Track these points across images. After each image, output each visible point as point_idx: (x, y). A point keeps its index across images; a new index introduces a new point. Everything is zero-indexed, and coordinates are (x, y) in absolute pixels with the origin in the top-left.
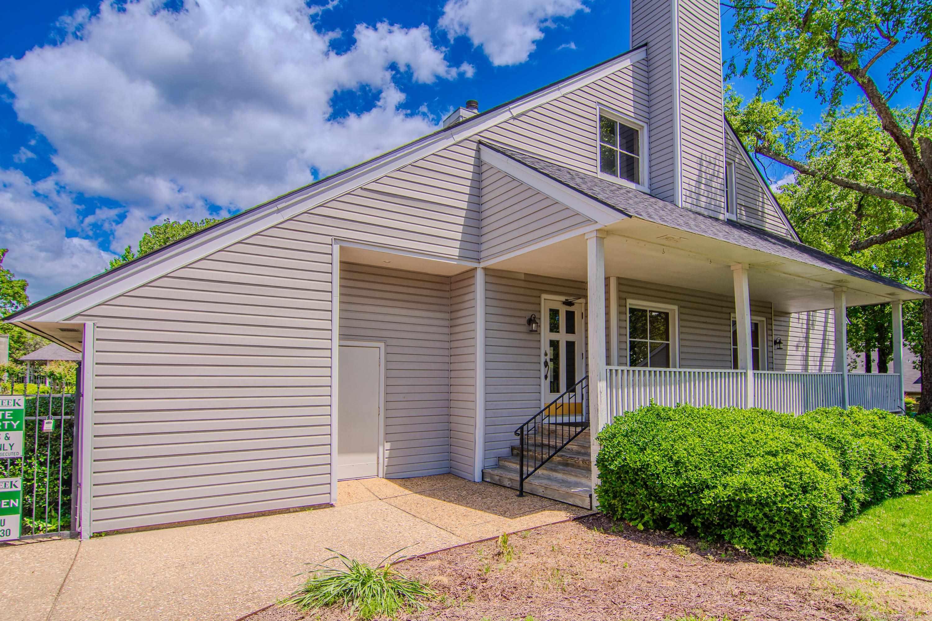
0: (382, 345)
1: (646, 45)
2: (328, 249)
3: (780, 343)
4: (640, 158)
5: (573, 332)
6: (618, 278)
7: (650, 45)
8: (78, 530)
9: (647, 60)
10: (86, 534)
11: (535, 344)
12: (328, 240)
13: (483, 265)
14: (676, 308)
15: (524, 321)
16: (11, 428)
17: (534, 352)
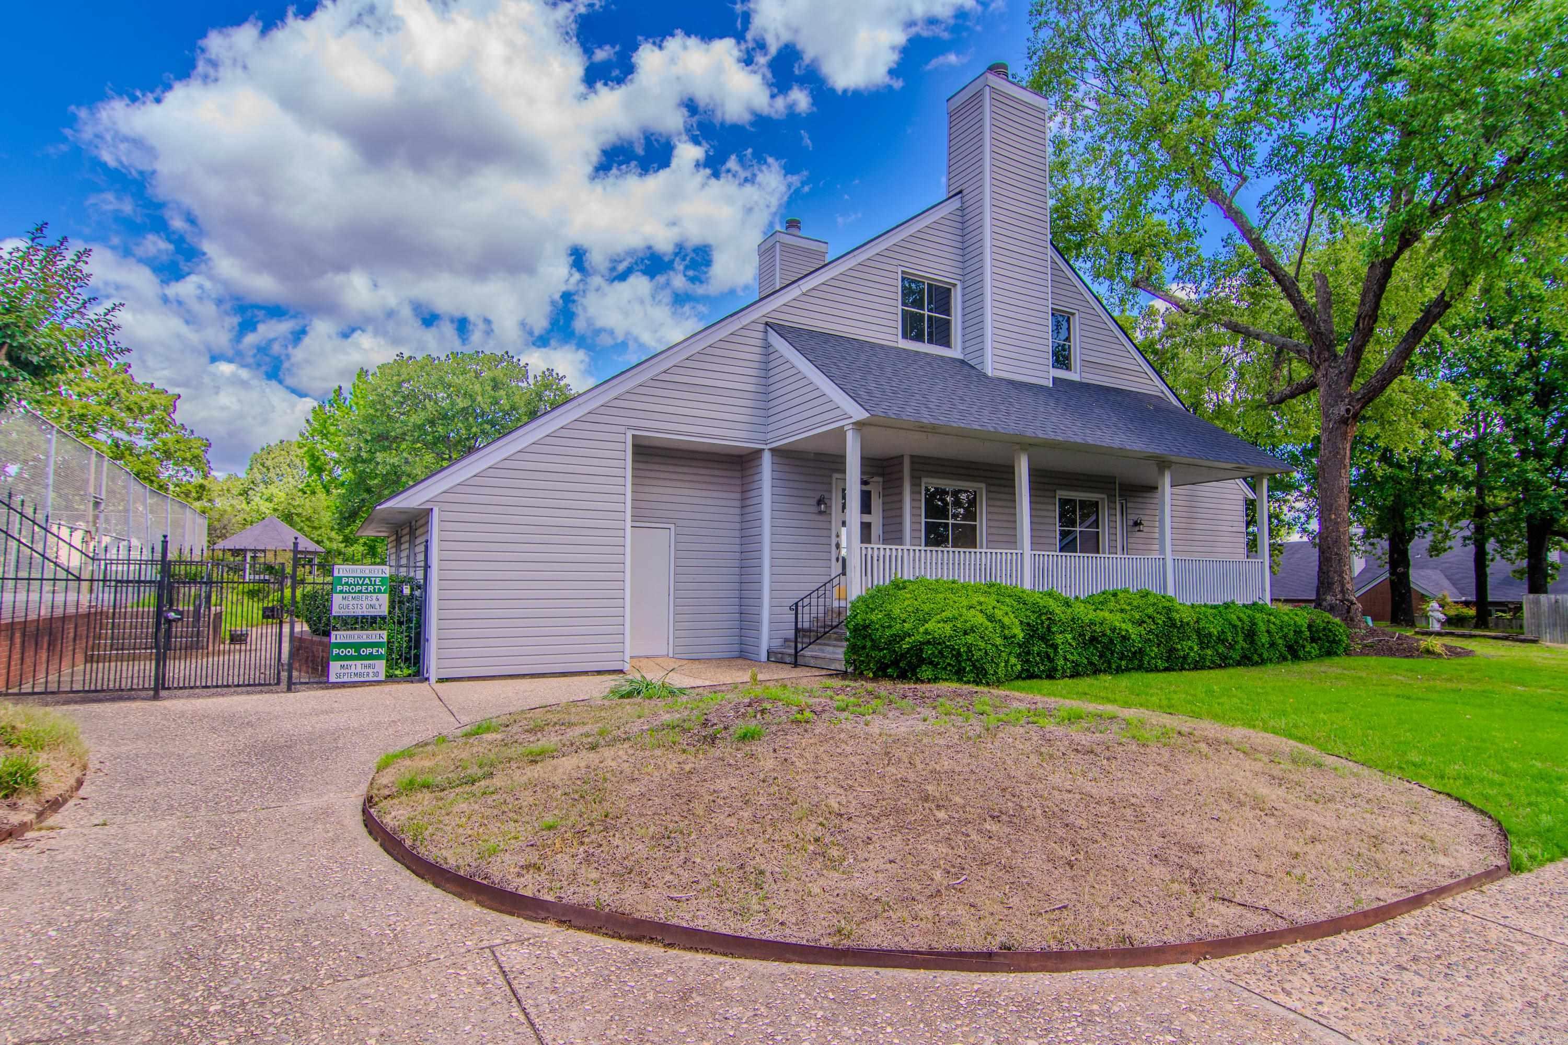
0: (672, 527)
1: (960, 192)
2: (621, 438)
3: (1140, 524)
4: (953, 319)
5: (869, 513)
6: (912, 457)
7: (965, 192)
8: (426, 676)
9: (962, 209)
10: (433, 679)
11: (825, 525)
12: (622, 429)
13: (769, 446)
14: (983, 486)
15: (814, 502)
16: (380, 591)
17: (825, 533)
